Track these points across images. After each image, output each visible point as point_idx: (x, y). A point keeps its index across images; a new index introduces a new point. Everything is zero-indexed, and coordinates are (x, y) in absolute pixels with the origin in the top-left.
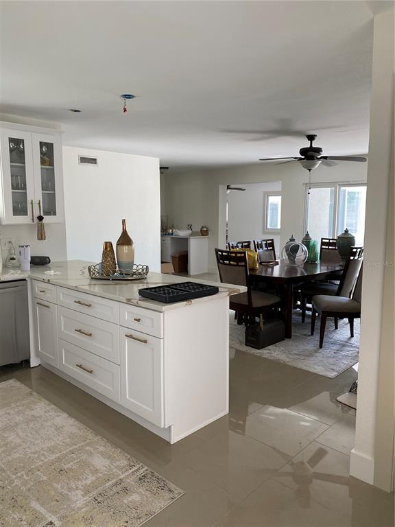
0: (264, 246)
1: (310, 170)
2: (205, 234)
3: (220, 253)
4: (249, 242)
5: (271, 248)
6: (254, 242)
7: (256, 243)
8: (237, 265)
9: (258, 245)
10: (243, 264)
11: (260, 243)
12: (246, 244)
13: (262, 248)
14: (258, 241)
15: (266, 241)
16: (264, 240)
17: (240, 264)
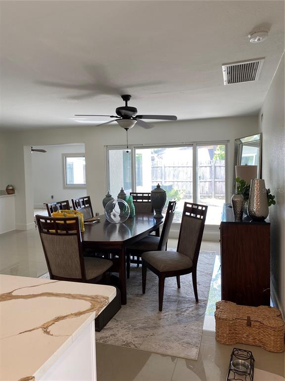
0: (81, 204)
1: (127, 129)
2: (11, 192)
3: (43, 221)
4: (67, 202)
5: (88, 205)
6: (72, 200)
7: (75, 202)
8: (67, 234)
9: (76, 203)
10: (74, 232)
11: (77, 201)
12: (65, 203)
13: (80, 206)
14: (76, 199)
15: (83, 198)
16: (81, 198)
17: (70, 232)
